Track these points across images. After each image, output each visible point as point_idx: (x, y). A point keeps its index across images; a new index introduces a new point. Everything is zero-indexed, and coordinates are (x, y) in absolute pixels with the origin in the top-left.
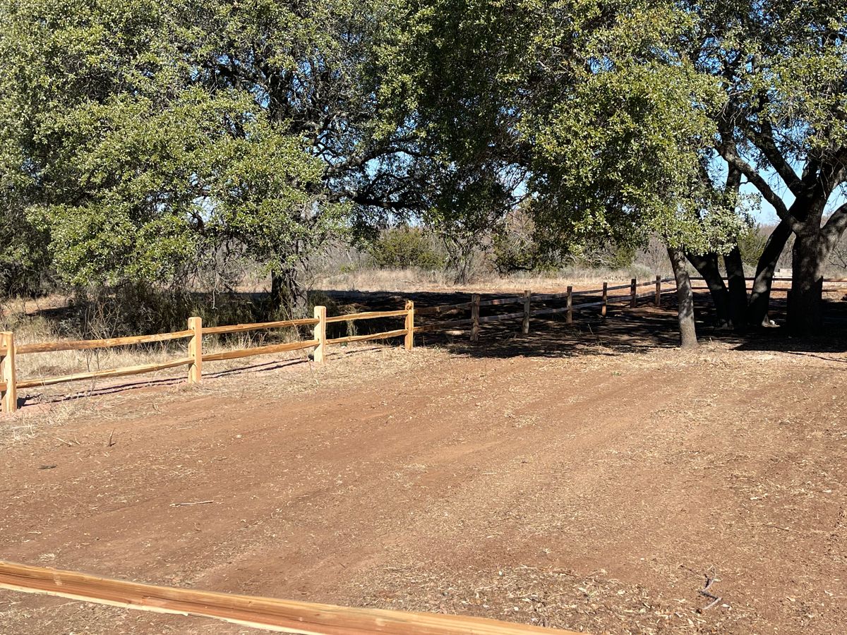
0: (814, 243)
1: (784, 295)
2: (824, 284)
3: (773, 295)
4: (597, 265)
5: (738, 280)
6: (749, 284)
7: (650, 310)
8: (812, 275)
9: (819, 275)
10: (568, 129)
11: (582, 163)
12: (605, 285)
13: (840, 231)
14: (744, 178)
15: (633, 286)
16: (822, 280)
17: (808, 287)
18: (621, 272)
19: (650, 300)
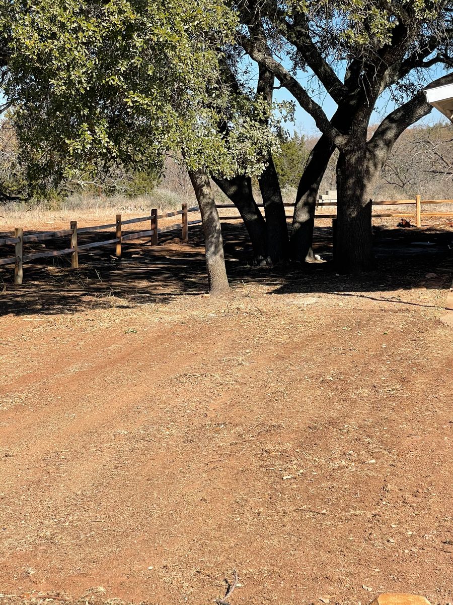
0: (360, 160)
1: (328, 223)
2: (374, 207)
3: (318, 223)
4: (111, 191)
5: (276, 208)
6: (289, 211)
7: (175, 247)
8: (359, 198)
9: (367, 198)
10: (53, 20)
11: (73, 64)
12: (119, 217)
13: (388, 144)
14: (277, 82)
15: (154, 218)
16: (371, 203)
17: (354, 214)
18: (141, 201)
19: (175, 234)
